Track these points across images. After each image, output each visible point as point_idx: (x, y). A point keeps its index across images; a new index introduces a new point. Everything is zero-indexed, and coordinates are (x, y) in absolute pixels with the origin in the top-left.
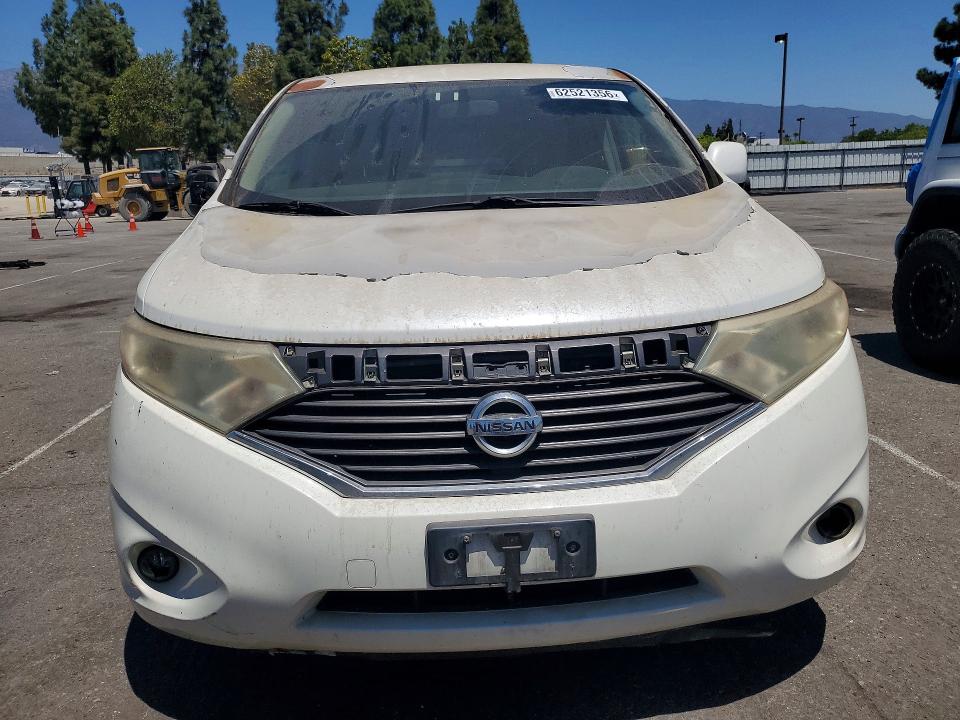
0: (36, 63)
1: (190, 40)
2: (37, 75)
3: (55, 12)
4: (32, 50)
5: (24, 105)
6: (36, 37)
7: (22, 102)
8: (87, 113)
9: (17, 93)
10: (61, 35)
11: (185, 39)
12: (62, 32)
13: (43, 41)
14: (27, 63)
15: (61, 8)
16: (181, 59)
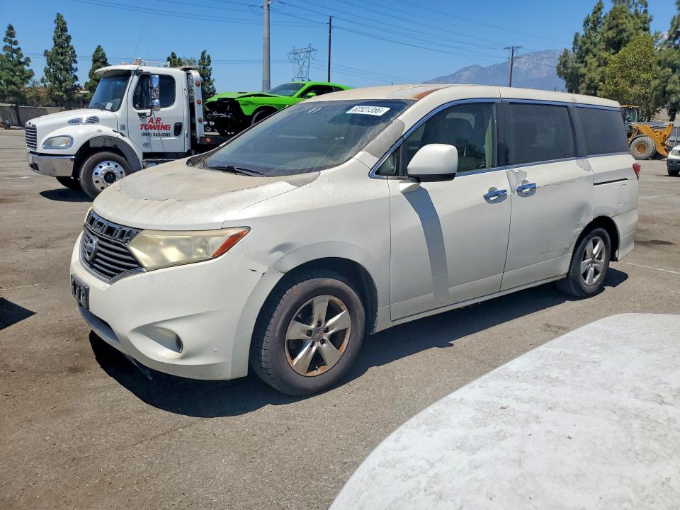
0: (573, 49)
1: (676, 23)
2: (572, 55)
3: (595, 13)
4: (572, 40)
5: (560, 77)
6: (578, 31)
7: (560, 74)
8: (592, 80)
9: (558, 69)
10: (594, 28)
11: (672, 23)
12: (596, 26)
13: (582, 33)
14: (567, 49)
15: (599, 9)
16: (666, 37)
